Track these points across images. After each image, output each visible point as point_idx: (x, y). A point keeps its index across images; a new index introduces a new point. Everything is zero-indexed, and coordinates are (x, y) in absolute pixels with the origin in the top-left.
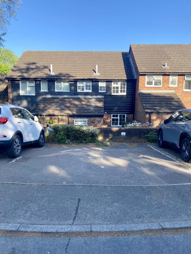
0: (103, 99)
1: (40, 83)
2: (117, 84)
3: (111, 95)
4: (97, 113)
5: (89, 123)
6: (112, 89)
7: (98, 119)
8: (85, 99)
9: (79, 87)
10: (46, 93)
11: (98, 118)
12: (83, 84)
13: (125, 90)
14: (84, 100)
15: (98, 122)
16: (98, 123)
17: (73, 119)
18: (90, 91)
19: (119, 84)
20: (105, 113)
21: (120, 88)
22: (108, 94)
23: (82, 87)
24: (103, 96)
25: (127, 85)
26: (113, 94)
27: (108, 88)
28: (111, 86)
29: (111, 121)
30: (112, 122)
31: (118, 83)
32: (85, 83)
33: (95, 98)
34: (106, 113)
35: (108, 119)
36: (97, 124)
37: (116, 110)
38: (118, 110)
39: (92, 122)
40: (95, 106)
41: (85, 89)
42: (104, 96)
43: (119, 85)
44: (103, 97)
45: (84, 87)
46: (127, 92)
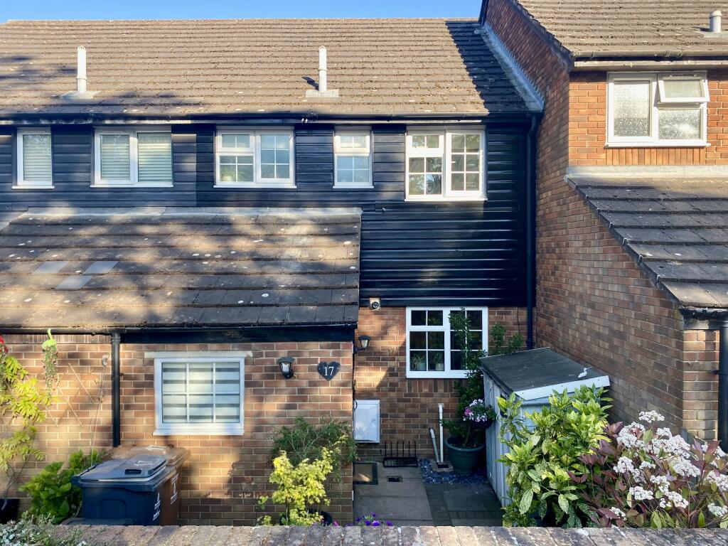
0: (355, 223)
1: (13, 143)
2: (433, 144)
3: (399, 206)
4: (312, 313)
5: (257, 376)
6: (408, 173)
7: (316, 350)
8: (259, 223)
9: (223, 159)
10: (41, 199)
11: (314, 346)
12: (248, 146)
13: (477, 176)
14: (247, 229)
15: (320, 370)
16: (317, 376)
17: (148, 355)
18: (289, 183)
19: (446, 141)
20: (372, 301)
21: (449, 163)
22: (387, 195)
23: (241, 159)
24: (355, 209)
25: (488, 149)
26: (410, 198)
27: (386, 166)
28: (398, 157)
29: (403, 348)
30: (408, 350)
31: (441, 137)
32: (258, 138)
33: (312, 219)
34: (377, 300)
35: (386, 333)
36: (313, 384)
37: (433, 285)
38: (441, 284)
39: (274, 369)
40: (304, 265)
41: (258, 173)
42: (362, 206)
43: (444, 146)
44: (356, 212)
45: (250, 159)
46: (489, 187)
